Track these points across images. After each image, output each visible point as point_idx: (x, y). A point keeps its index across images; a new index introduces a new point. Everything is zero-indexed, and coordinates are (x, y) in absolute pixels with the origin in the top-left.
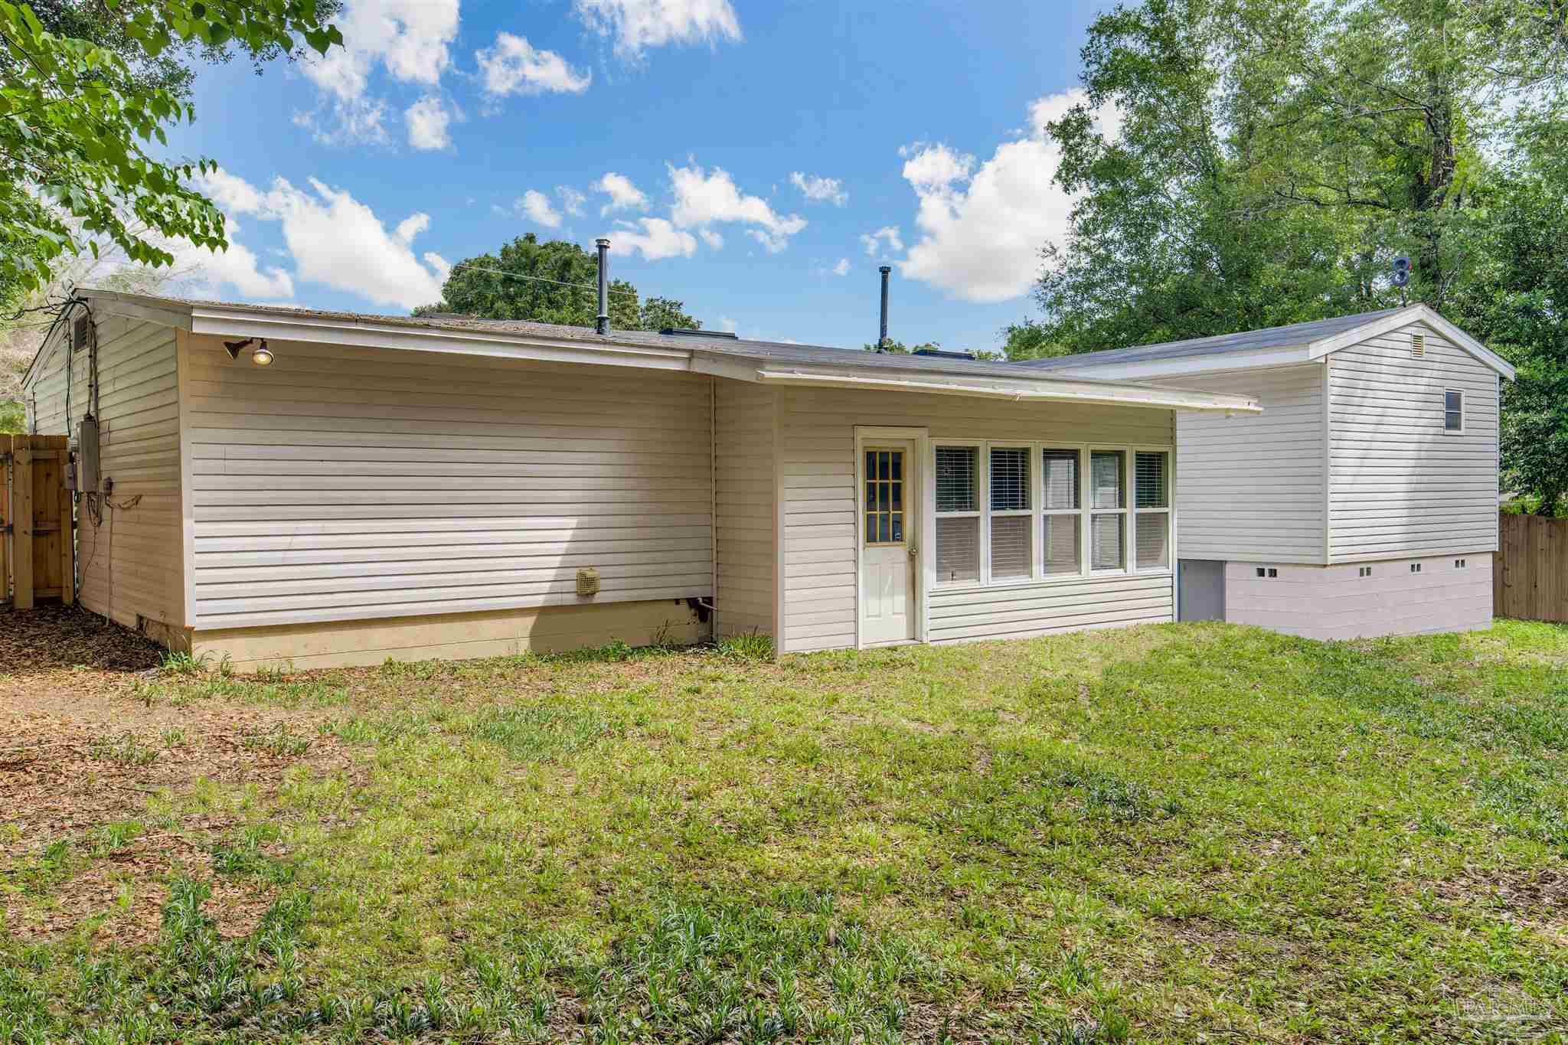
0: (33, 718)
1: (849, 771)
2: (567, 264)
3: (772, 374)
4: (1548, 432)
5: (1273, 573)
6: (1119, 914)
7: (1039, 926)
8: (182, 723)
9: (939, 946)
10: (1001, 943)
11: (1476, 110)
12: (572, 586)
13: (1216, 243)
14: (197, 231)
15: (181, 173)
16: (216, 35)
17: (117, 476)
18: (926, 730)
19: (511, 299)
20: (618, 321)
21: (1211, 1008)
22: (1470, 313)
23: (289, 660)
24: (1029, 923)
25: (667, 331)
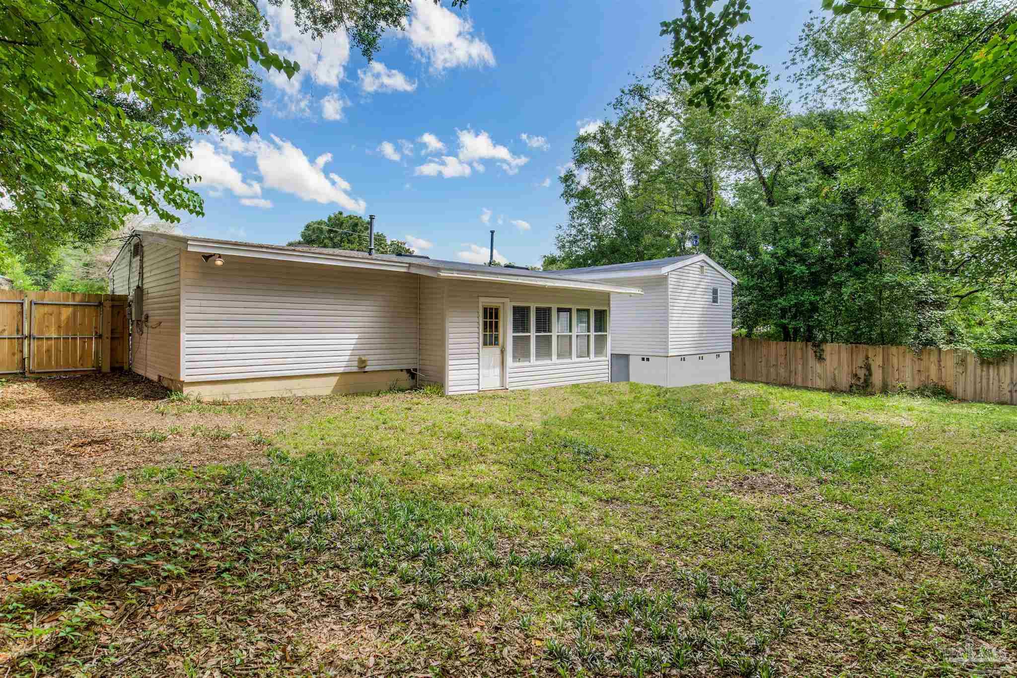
0: (109, 421)
1: (475, 443)
2: (356, 225)
3: (444, 274)
4: (749, 304)
5: (648, 359)
6: (584, 499)
7: (552, 505)
8: (178, 423)
9: (511, 515)
10: (536, 512)
11: (721, 179)
12: (356, 363)
13: (625, 225)
14: (191, 207)
15: (185, 181)
16: (203, 125)
17: (150, 313)
18: (508, 425)
19: (331, 239)
20: (378, 250)
21: (620, 535)
22: (721, 257)
23: (228, 396)
24: (548, 504)
25: (399, 255)
